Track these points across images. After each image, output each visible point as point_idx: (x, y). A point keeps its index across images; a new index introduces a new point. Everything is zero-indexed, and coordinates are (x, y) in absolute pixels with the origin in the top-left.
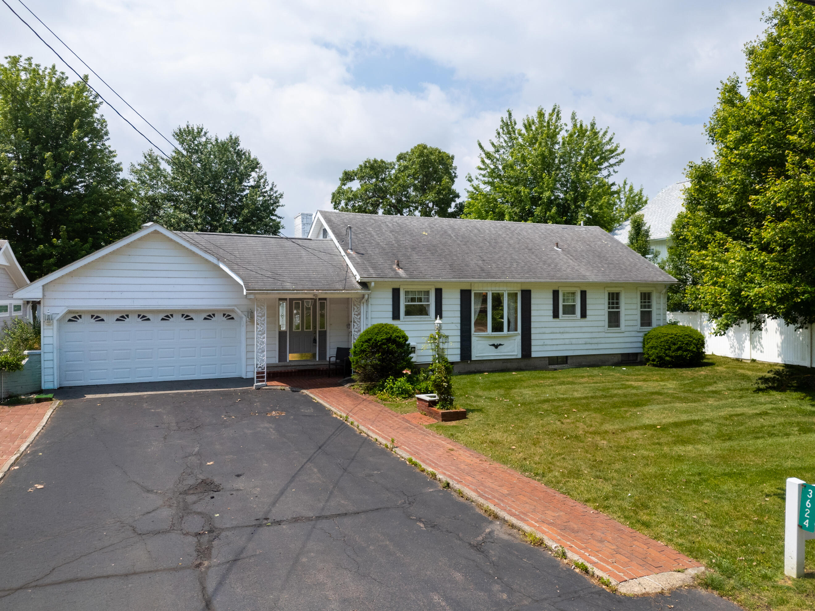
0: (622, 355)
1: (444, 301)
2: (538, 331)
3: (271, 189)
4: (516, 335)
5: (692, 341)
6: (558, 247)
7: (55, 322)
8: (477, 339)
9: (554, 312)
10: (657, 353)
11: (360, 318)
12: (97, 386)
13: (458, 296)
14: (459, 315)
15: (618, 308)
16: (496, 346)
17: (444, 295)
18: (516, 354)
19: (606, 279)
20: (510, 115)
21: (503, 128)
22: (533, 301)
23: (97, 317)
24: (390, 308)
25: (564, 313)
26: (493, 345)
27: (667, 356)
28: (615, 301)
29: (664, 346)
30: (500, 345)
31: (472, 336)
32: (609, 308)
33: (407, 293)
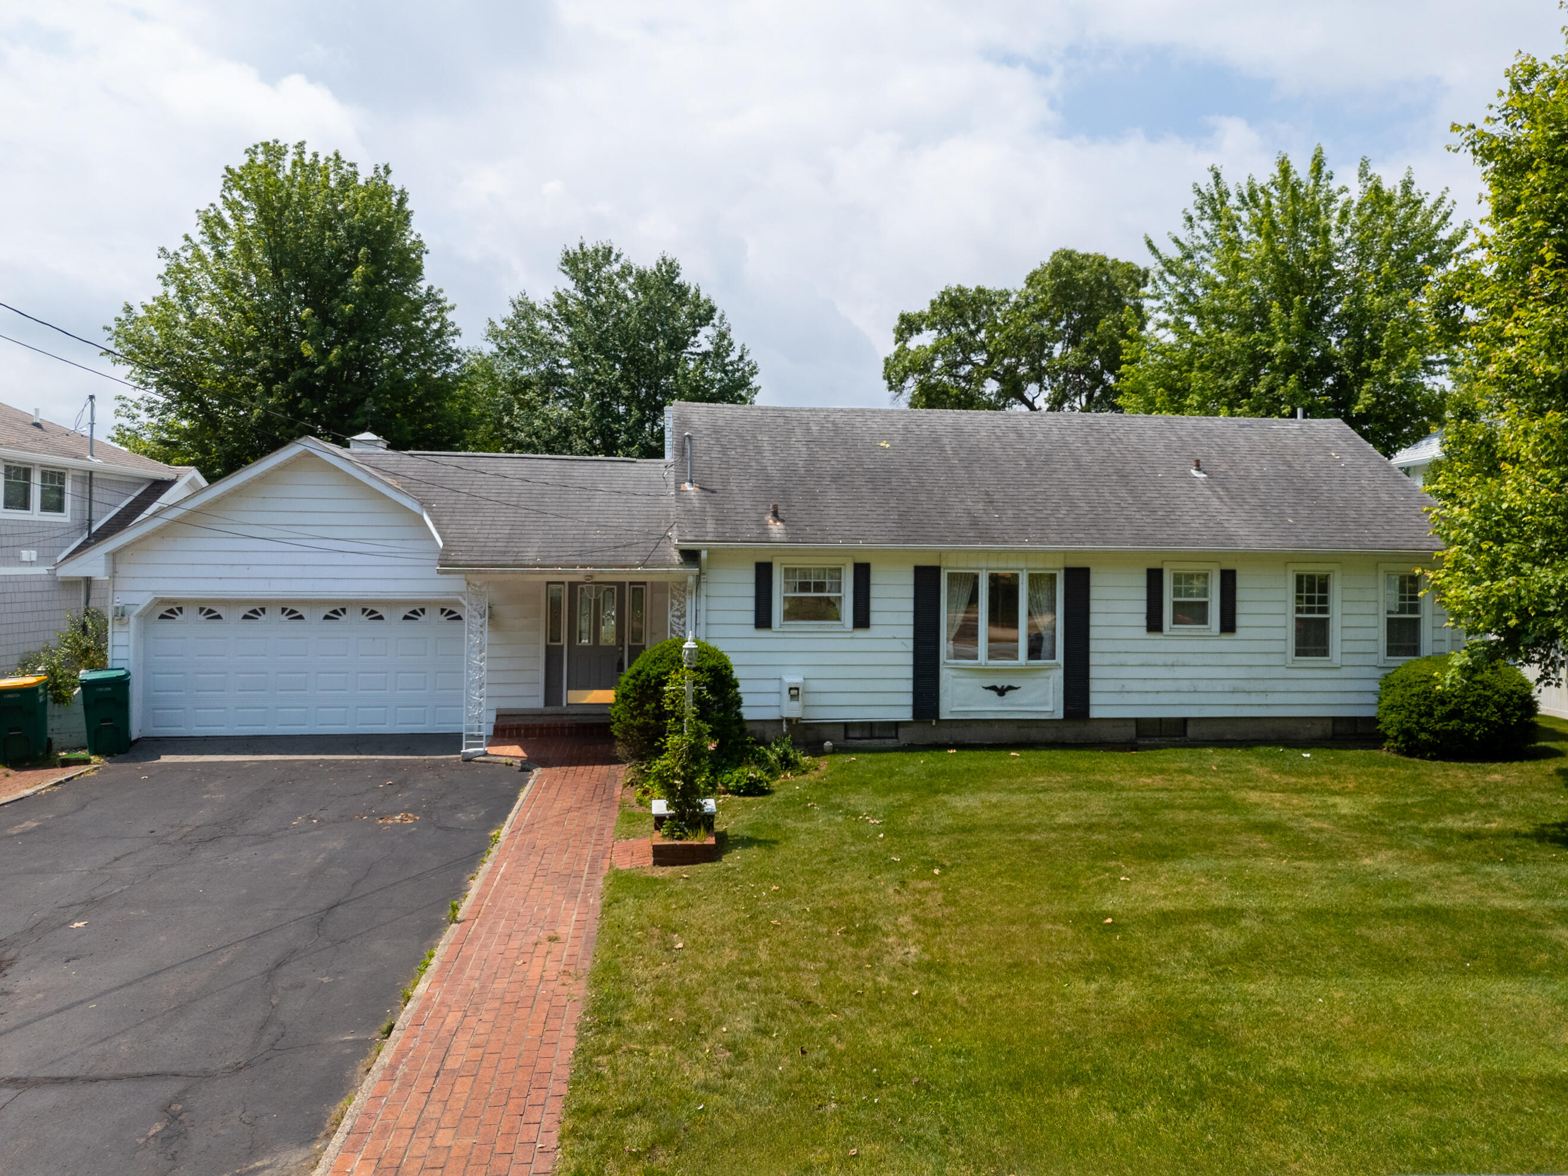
0: (1336, 720)
1: (875, 591)
2: (1107, 659)
3: (741, 358)
4: (1050, 668)
5: (1489, 698)
6: (1199, 469)
7: (132, 620)
8: (953, 673)
9: (1149, 617)
10: (1401, 723)
11: (684, 624)
12: (206, 738)
13: (910, 579)
14: (912, 622)
15: (1324, 610)
16: (1001, 692)
17: (875, 578)
18: (1050, 709)
19: (1289, 545)
20: (1217, 176)
21: (1201, 208)
22: (1095, 593)
23: (210, 612)
24: (751, 604)
25: (1176, 621)
26: (993, 688)
27: (1423, 730)
28: (1317, 595)
29: (1418, 705)
30: (1010, 688)
31: (941, 666)
32: (1299, 610)
33: (789, 572)
